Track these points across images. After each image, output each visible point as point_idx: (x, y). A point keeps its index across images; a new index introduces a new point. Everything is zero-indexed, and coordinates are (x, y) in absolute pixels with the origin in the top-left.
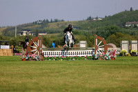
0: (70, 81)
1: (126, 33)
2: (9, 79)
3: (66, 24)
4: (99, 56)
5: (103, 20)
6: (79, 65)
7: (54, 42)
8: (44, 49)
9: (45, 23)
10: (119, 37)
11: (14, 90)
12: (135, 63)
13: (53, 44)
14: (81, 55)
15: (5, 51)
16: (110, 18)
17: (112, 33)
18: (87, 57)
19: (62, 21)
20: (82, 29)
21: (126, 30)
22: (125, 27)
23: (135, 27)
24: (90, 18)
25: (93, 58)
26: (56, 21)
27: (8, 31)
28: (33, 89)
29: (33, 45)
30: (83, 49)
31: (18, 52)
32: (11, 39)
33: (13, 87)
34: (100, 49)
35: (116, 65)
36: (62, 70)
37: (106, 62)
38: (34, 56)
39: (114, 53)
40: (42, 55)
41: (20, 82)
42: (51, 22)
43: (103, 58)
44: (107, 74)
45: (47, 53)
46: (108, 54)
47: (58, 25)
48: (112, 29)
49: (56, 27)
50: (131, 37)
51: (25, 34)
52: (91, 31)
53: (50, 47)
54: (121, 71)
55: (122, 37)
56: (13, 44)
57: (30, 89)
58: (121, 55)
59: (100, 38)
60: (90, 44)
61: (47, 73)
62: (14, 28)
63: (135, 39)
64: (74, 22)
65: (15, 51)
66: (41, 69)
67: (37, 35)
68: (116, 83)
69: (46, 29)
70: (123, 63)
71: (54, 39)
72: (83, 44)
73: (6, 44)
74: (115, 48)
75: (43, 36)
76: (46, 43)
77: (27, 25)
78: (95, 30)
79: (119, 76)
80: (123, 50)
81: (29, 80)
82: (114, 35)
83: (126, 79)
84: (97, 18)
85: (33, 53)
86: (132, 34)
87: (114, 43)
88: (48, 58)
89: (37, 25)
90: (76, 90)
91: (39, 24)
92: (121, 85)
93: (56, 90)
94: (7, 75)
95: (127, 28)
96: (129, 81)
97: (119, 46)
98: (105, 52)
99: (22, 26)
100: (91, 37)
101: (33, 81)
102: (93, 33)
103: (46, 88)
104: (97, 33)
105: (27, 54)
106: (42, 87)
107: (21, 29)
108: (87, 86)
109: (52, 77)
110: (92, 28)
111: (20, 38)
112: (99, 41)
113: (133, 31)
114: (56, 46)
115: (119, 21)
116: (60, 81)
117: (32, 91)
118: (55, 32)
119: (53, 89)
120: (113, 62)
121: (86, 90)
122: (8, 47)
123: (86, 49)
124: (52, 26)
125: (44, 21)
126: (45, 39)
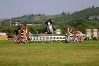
0: (49, 58)
1: (90, 24)
2: (5, 57)
3: (46, 17)
4: (70, 40)
5: (73, 14)
6: (56, 46)
7: (38, 30)
8: (31, 36)
9: (31, 16)
10: (84, 26)
11: (9, 65)
12: (95, 45)
13: (37, 32)
14: (57, 40)
15: (3, 37)
16: (78, 13)
17: (79, 24)
18: (61, 41)
19: (44, 15)
20: (58, 21)
21: (90, 22)
22: (89, 20)
23: (96, 19)
24: (63, 13)
25: (66, 42)
26: (39, 15)
27: (5, 22)
28: (23, 64)
29: (22, 32)
30: (58, 35)
31: (12, 37)
32: (7, 28)
33: (8, 63)
34: (71, 35)
35: (82, 46)
36: (43, 50)
37: (75, 45)
38: (23, 40)
39: (80, 38)
40: (29, 39)
41: (13, 59)
42: (36, 16)
43: (73, 42)
44: (75, 53)
45: (33, 38)
46: (76, 39)
47: (41, 18)
48: (79, 21)
49: (39, 19)
50: (93, 27)
51: (17, 25)
52: (64, 22)
53: (35, 34)
54: (86, 51)
55: (86, 26)
56: (8, 31)
57: (21, 64)
58: (86, 39)
59: (71, 27)
60: (64, 32)
61: (33, 52)
62: (9, 20)
63: (96, 28)
64: (52, 16)
65: (9, 37)
66: (29, 50)
67: (25, 25)
68: (82, 59)
69: (32, 21)
70: (87, 45)
71: (38, 28)
72: (58, 32)
73: (3, 32)
74: (82, 34)
75: (30, 26)
76: (32, 30)
77: (18, 18)
78: (67, 22)
79: (84, 54)
80: (87, 36)
81: (20, 57)
82: (81, 25)
83: (89, 57)
84: (69, 13)
85: (22, 38)
86: (94, 25)
87: (80, 31)
88: (33, 42)
89: (25, 18)
90: (54, 65)
91: (27, 17)
92: (86, 61)
93: (39, 64)
94: (4, 54)
95: (90, 20)
96: (92, 58)
97: (84, 33)
98: (74, 37)
99: (15, 18)
100: (64, 27)
101: (23, 58)
102: (65, 23)
103: (32, 63)
104: (69, 24)
105: (18, 39)
106: (29, 62)
107: (14, 21)
108: (62, 62)
109: (36, 55)
110: (65, 20)
111: (13, 27)
112: (70, 29)
113: (94, 22)
114: (39, 33)
115: (84, 15)
116: (42, 58)
117: (22, 65)
118: (39, 23)
119: (37, 64)
120: (80, 45)
121: (61, 64)
122: (5, 34)
123: (61, 35)
124: (37, 19)
125: (31, 15)
126: (31, 28)
